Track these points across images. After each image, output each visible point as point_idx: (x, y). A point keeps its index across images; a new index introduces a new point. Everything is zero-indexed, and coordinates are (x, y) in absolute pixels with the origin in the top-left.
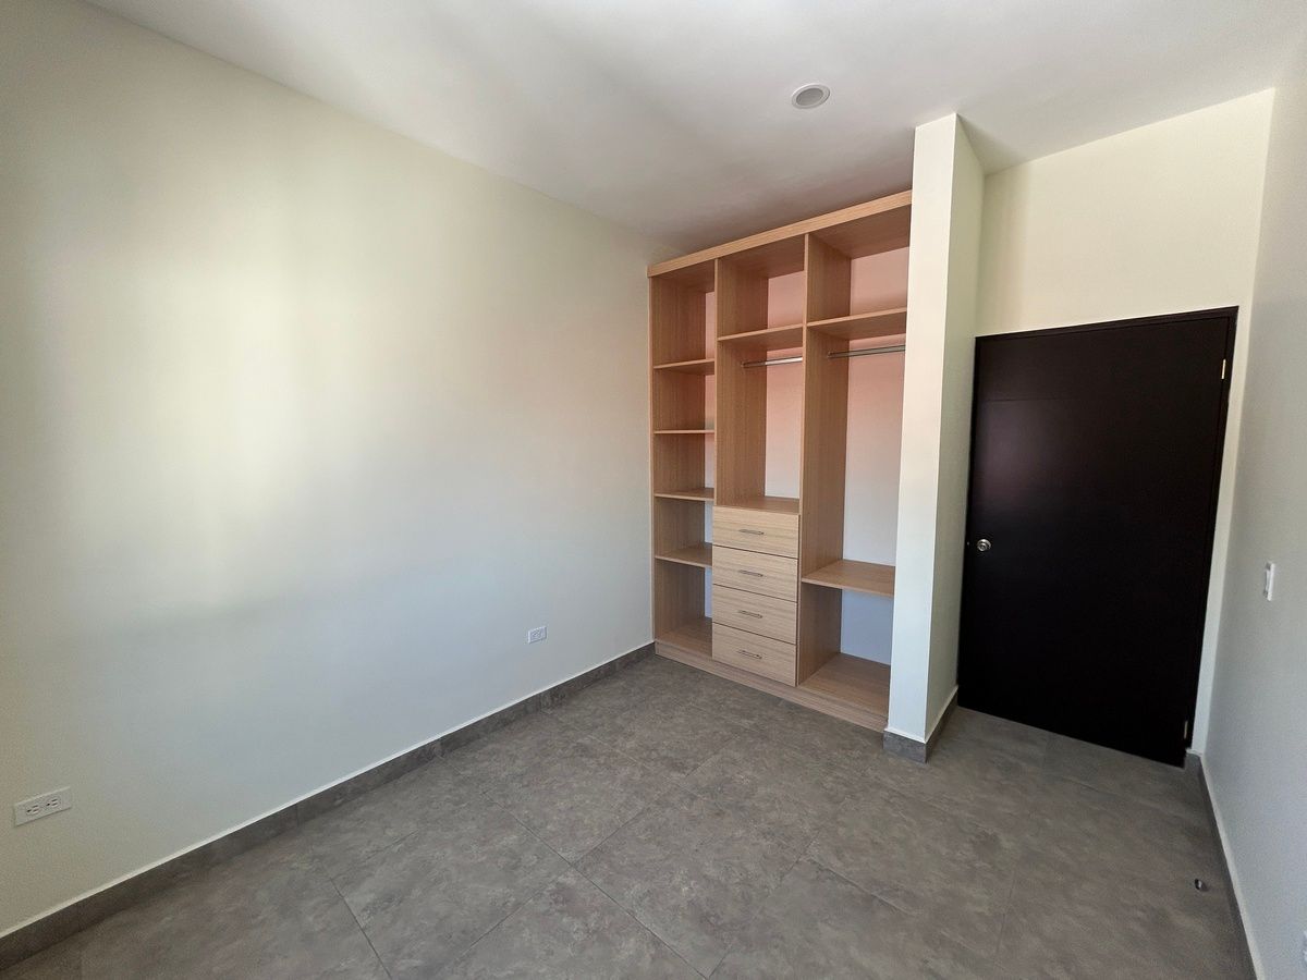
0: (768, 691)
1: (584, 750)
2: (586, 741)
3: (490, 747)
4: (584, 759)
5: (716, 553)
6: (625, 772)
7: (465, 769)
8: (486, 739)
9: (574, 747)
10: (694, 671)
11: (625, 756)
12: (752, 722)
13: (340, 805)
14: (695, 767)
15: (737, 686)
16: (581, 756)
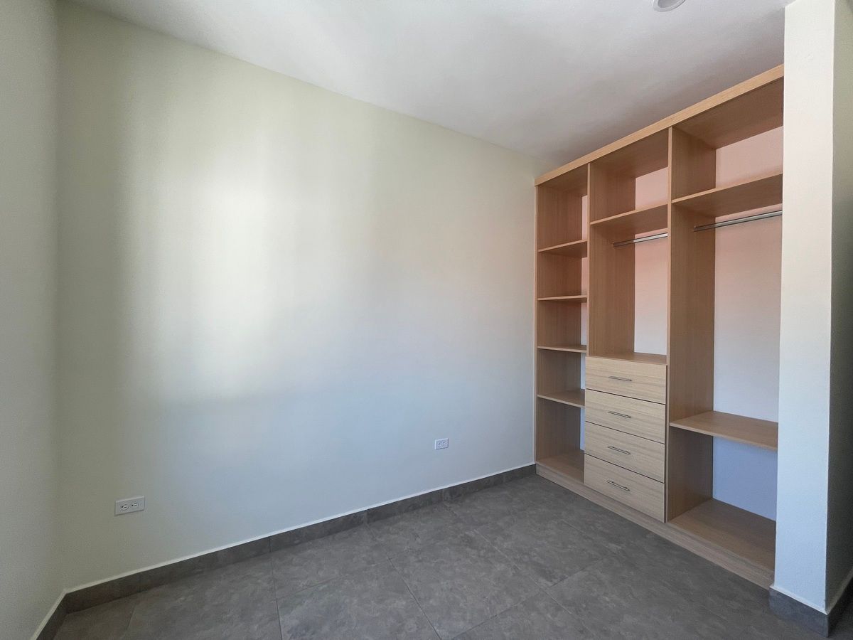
0: (635, 521)
1: (470, 542)
2: (471, 534)
3: (401, 523)
4: (468, 549)
5: (589, 396)
6: (500, 567)
7: (380, 537)
8: (399, 517)
9: (462, 537)
10: (567, 492)
11: (502, 554)
12: (620, 548)
13: (297, 544)
14: (562, 579)
15: (606, 512)
16: (466, 545)
